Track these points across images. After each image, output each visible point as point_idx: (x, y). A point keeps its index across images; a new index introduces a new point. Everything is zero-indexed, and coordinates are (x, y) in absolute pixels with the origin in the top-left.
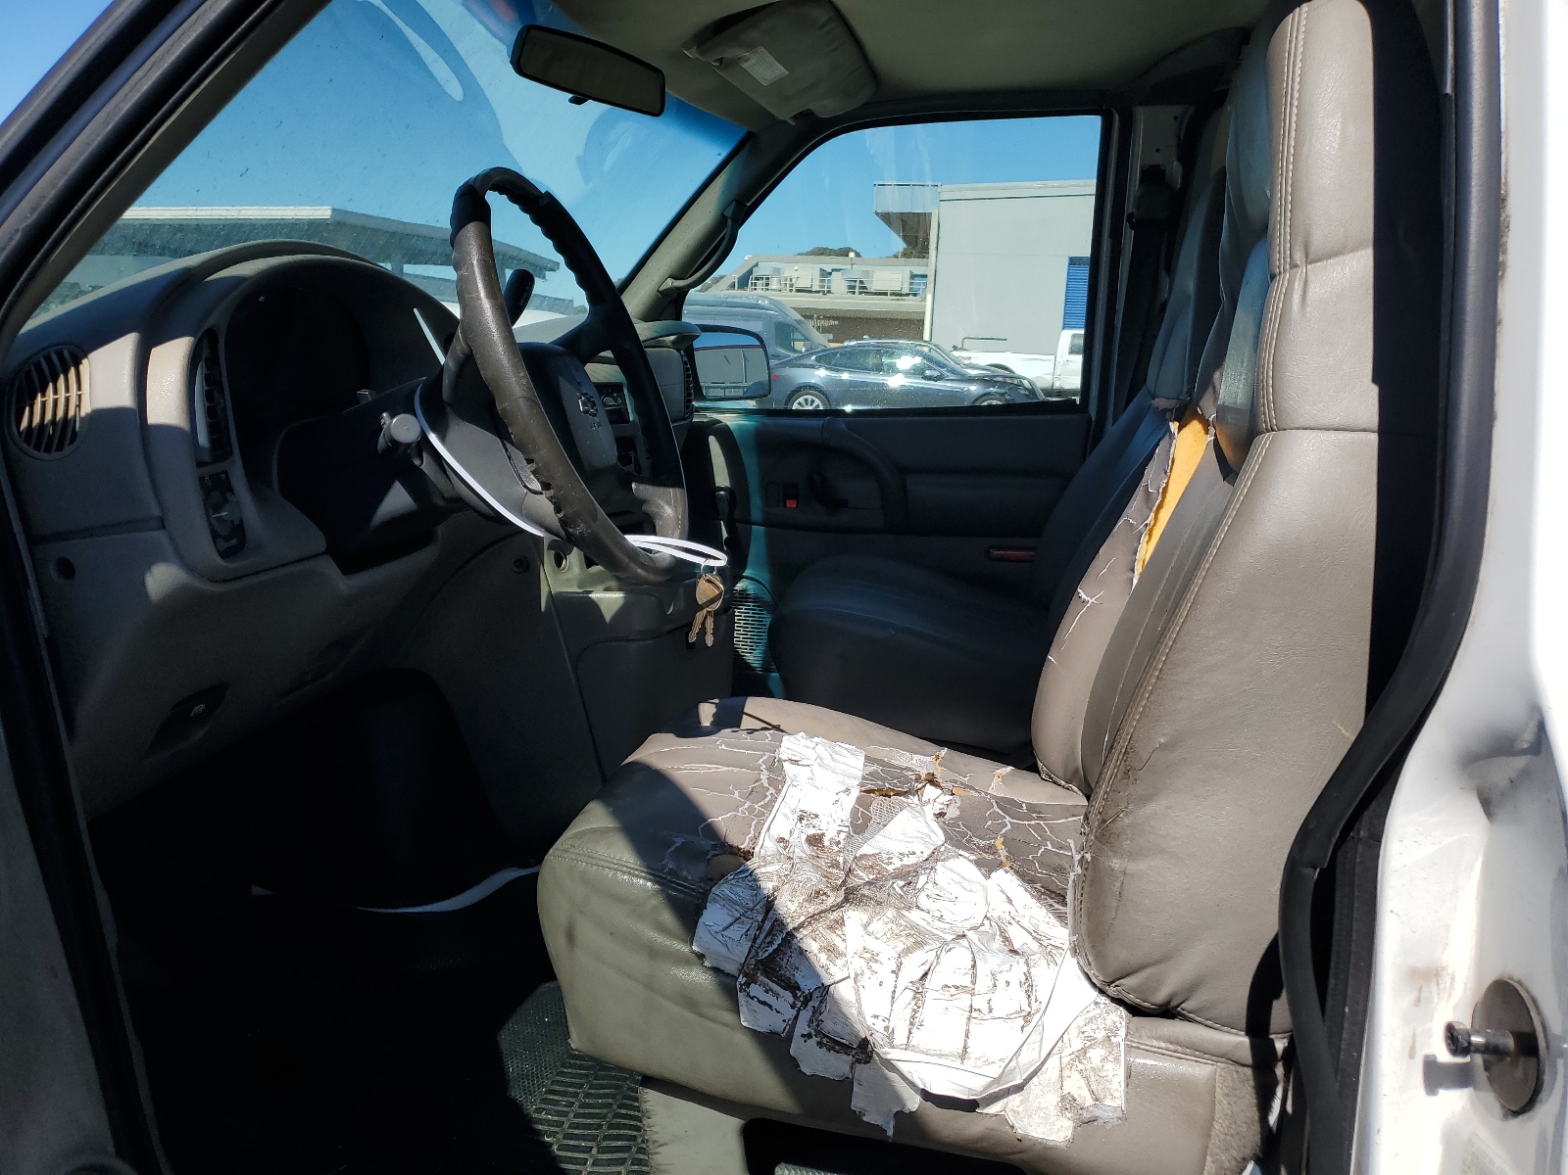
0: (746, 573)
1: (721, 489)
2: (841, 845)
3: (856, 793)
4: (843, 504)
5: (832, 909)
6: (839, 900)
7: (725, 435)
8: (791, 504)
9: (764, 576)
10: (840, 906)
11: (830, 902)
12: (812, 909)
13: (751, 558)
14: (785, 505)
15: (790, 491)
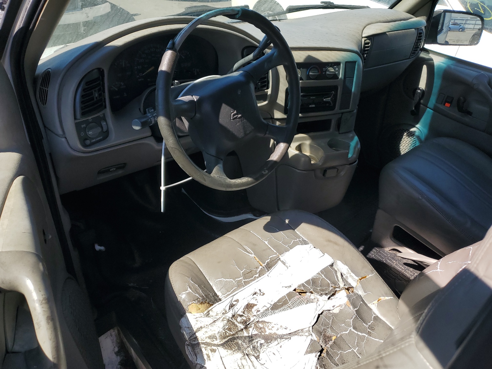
0: (417, 126)
1: (419, 89)
2: (258, 313)
3: (291, 289)
4: (469, 113)
5: (215, 345)
6: (219, 343)
7: (431, 67)
8: (447, 105)
9: (425, 131)
10: (218, 345)
11: (216, 342)
12: (208, 341)
13: (422, 120)
14: (444, 105)
15: (449, 100)
